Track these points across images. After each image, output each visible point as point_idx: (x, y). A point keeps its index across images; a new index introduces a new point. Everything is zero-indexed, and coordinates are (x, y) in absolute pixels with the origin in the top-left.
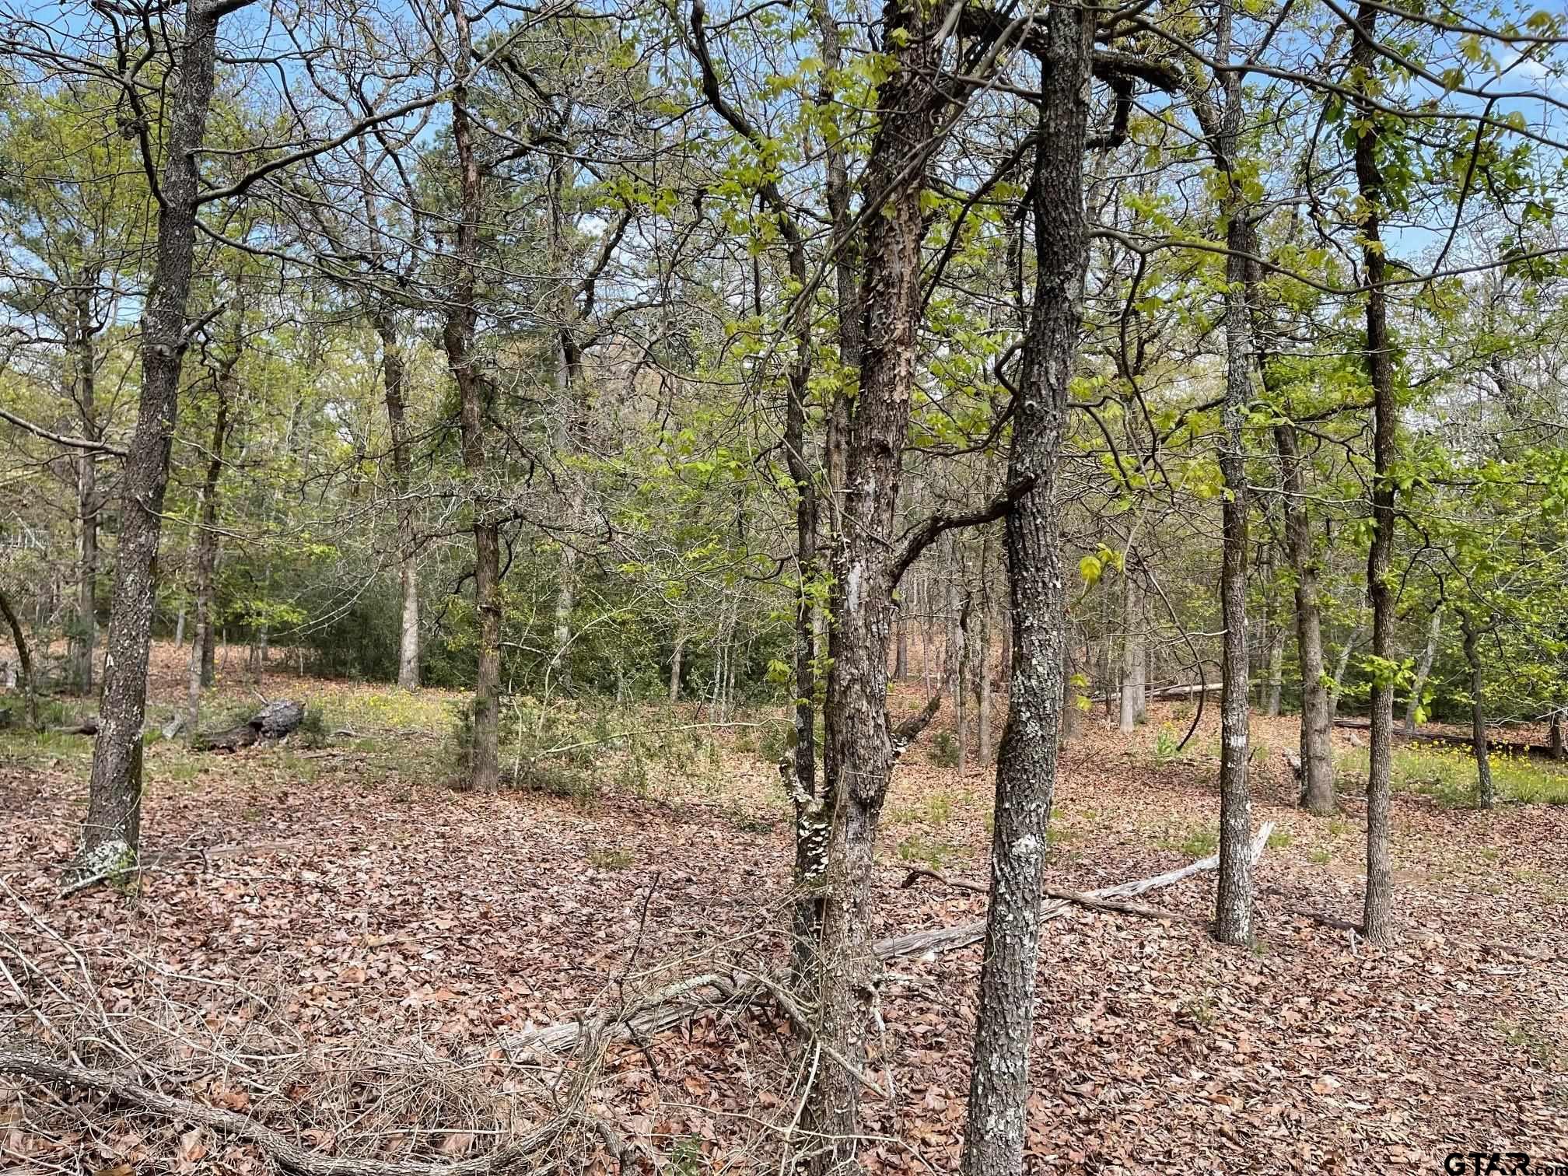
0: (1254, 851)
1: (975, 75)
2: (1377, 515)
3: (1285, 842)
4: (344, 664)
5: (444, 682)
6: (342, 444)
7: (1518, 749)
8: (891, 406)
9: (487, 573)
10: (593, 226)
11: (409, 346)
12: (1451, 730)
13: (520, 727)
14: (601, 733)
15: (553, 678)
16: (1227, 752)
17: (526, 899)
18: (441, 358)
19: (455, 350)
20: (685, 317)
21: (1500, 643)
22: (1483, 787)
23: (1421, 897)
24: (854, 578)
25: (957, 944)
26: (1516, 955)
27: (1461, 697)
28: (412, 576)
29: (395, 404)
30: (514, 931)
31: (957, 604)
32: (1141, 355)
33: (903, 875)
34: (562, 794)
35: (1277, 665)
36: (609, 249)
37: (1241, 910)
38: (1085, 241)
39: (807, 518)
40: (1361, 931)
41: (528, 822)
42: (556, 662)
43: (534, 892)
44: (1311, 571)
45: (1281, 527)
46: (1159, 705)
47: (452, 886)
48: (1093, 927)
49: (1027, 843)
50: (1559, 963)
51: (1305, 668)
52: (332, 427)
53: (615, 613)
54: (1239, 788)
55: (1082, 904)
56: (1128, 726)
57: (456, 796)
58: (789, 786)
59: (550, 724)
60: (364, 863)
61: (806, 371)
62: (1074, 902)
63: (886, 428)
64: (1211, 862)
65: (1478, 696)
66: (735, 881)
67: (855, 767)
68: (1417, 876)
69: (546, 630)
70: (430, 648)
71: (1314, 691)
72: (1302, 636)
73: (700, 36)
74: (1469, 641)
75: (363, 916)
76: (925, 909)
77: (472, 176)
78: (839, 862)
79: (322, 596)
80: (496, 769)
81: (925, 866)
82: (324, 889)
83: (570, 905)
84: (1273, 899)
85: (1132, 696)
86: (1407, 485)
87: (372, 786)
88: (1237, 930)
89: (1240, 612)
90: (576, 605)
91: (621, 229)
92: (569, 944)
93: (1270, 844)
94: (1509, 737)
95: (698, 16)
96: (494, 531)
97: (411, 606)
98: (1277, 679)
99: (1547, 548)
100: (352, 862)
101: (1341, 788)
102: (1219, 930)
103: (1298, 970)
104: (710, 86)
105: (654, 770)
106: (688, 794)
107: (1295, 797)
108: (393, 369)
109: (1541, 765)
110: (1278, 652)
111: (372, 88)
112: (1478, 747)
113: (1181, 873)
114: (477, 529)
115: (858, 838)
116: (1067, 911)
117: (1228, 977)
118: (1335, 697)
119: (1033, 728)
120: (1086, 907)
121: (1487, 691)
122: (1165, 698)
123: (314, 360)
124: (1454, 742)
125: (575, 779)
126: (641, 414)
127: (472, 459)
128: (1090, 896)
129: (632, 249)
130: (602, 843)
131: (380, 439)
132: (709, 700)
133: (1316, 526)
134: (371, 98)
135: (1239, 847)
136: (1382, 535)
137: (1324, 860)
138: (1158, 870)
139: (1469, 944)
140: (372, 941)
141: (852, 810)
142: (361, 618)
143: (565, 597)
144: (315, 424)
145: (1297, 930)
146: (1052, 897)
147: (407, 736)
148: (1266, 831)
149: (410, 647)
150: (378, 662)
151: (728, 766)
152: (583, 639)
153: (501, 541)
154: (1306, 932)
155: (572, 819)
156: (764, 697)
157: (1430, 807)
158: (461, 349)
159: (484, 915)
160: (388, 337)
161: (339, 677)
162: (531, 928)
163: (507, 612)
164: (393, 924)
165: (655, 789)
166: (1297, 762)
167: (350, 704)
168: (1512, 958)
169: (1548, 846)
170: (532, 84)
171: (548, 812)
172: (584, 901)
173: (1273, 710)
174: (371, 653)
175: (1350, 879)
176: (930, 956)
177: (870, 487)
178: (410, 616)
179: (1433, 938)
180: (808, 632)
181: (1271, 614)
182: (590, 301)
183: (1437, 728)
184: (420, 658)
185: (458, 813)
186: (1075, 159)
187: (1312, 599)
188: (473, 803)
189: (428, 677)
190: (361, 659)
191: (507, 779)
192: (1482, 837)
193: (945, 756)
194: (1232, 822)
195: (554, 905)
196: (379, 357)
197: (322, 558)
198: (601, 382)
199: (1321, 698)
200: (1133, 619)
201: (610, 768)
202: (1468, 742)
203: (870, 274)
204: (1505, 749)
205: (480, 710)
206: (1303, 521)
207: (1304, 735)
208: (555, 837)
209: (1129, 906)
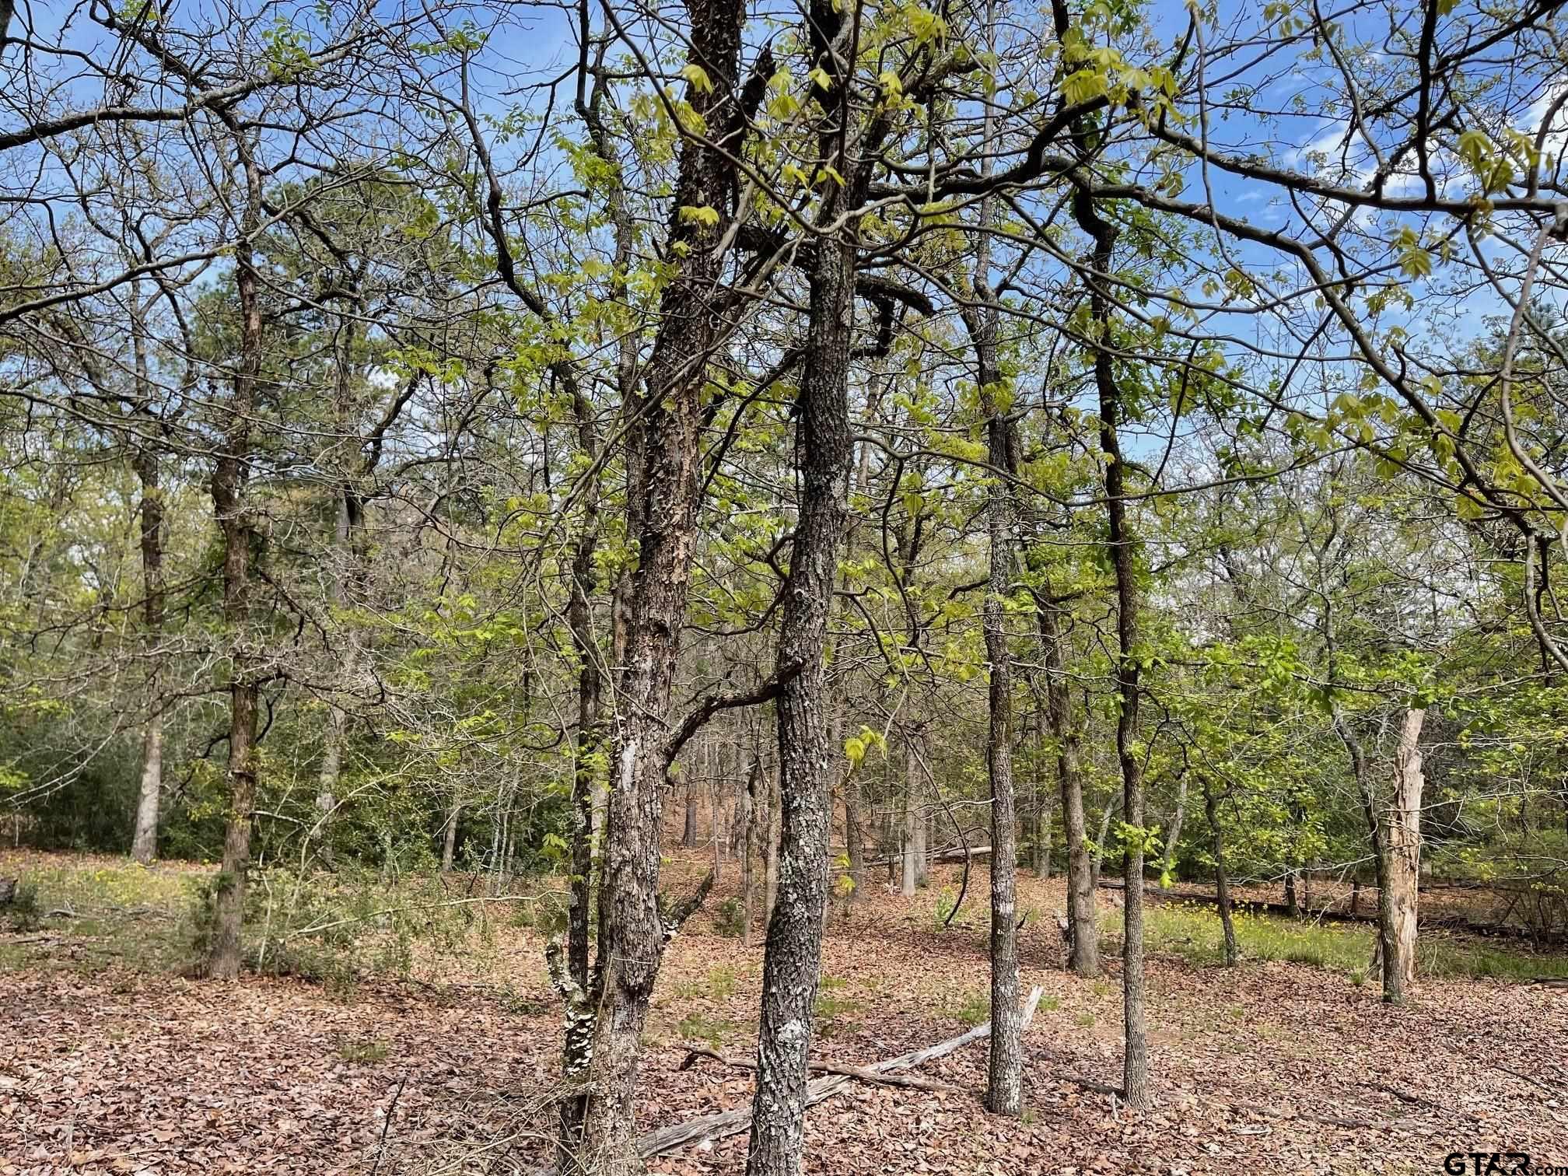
0: (1023, 1018)
1: (751, 289)
2: (1124, 691)
3: (1054, 1005)
4: (67, 833)
5: (187, 855)
6: (87, 588)
7: (1258, 907)
8: (669, 587)
9: (241, 737)
10: (384, 379)
11: (172, 488)
12: (1200, 889)
13: (271, 904)
14: (363, 910)
15: (311, 849)
16: (997, 919)
17: (261, 1104)
18: (208, 503)
19: (223, 501)
20: (475, 474)
21: (1236, 808)
22: (1228, 945)
23: (1176, 1058)
24: (628, 756)
25: (734, 1130)
26: (1262, 1114)
27: (1206, 859)
28: (157, 737)
29: (151, 551)
30: (246, 1141)
31: (746, 768)
32: (918, 532)
33: (681, 1056)
34: (313, 979)
35: (1046, 829)
36: (400, 402)
37: (1012, 1079)
38: (849, 445)
39: (589, 685)
40: (1122, 1094)
41: (270, 1012)
42: (316, 832)
43: (272, 1094)
44: (1072, 740)
45: (1044, 696)
46: (939, 868)
47: (176, 1091)
48: (871, 1104)
49: (793, 1028)
50: (1301, 1121)
51: (1070, 833)
52: (75, 571)
53: (387, 778)
54: (1008, 954)
55: (861, 1079)
56: (910, 889)
57: (189, 985)
58: (555, 974)
59: (305, 899)
60: (75, 1065)
61: (593, 541)
62: (853, 1077)
63: (663, 607)
64: (984, 1029)
65: (1220, 859)
66: (502, 1072)
67: (624, 952)
68: (1172, 1036)
69: (308, 796)
70: (171, 817)
71: (1078, 855)
72: (1066, 801)
73: (497, 218)
74: (1210, 807)
75: (68, 1130)
76: (703, 1092)
77: (255, 325)
78: (603, 1055)
79: (47, 759)
80: (238, 952)
81: (705, 1045)
82: (23, 1098)
83: (313, 1108)
84: (1042, 1064)
85: (913, 859)
86: (1148, 664)
87: (91, 975)
88: (1008, 1099)
89: (1007, 780)
90: (344, 768)
91: (414, 385)
92: (308, 1153)
93: (1040, 1008)
94: (1251, 895)
95: (495, 199)
96: (254, 691)
97: (153, 770)
98: (1047, 842)
99: (1273, 720)
100: (58, 1064)
101: (1105, 948)
102: (991, 1102)
103: (1064, 1139)
104: (505, 265)
105: (419, 948)
106: (454, 973)
107: (1064, 958)
108: (152, 513)
109: (1280, 924)
110: (1047, 815)
111: (151, 228)
112: (1223, 906)
113: (957, 1041)
114: (233, 689)
115: (625, 1028)
116: (845, 1088)
117: (1000, 1149)
118: (1098, 859)
119: (799, 910)
120: (864, 1082)
121: (1226, 853)
122: (945, 860)
123: (61, 499)
124: (1203, 901)
125: (331, 963)
126: (426, 569)
127: (234, 613)
128: (869, 1070)
129: (424, 402)
130: (355, 1033)
131: (131, 585)
132: (486, 870)
133: (1076, 697)
134: (149, 237)
135: (1009, 1014)
136: (1129, 709)
137: (1089, 1023)
138: (935, 1039)
139: (1220, 1104)
140: (76, 1157)
141: (620, 999)
142: (91, 782)
143: (332, 760)
144: (55, 567)
145: (1064, 1097)
146: (831, 1073)
147: (136, 916)
148: (1036, 995)
149: (148, 814)
150: (108, 831)
151: (502, 940)
152: (350, 806)
153: (262, 698)
154: (1072, 1097)
155: (323, 1007)
156: (542, 866)
157: (1183, 967)
158: (229, 498)
159: (211, 1124)
160: (149, 479)
161: (61, 848)
162: (267, 1136)
163: (262, 776)
164: (103, 1137)
165: (418, 971)
166: (1065, 924)
167: (71, 880)
168: (1259, 1118)
169: (1288, 1003)
170: (325, 240)
171: (295, 998)
172: (329, 1103)
173: (1044, 873)
174: (102, 820)
175: (1111, 1044)
176: (706, 1145)
177: (647, 666)
178: (150, 781)
179: (1187, 1099)
180: (585, 805)
181: (1041, 778)
182: (376, 455)
183: (1188, 887)
184: (159, 828)
185: (190, 1004)
186: (840, 371)
187: (1073, 766)
188: (209, 992)
189: (165, 848)
190: (89, 829)
191: (250, 964)
192: (1229, 995)
193: (728, 925)
194: (1002, 989)
195: (295, 1109)
196: (137, 498)
197: (51, 715)
198: (383, 534)
199: (1084, 863)
200: (914, 783)
201: (369, 949)
202: (1215, 901)
203: (651, 461)
204: (1247, 908)
205: (224, 887)
206: (1064, 692)
207: (1070, 898)
208: (302, 1030)
209: (906, 1079)
